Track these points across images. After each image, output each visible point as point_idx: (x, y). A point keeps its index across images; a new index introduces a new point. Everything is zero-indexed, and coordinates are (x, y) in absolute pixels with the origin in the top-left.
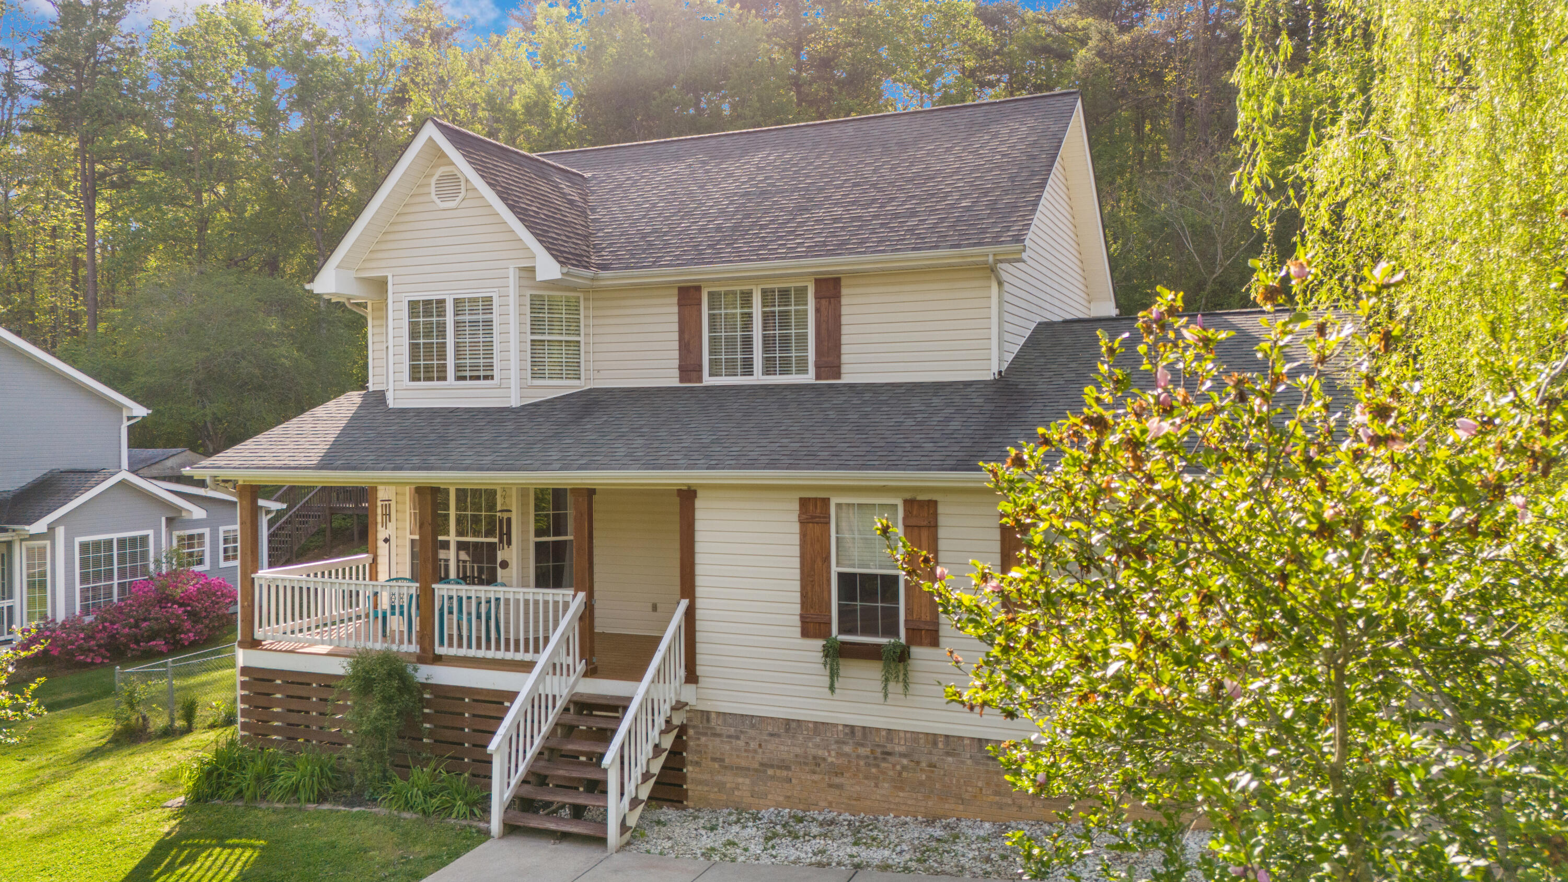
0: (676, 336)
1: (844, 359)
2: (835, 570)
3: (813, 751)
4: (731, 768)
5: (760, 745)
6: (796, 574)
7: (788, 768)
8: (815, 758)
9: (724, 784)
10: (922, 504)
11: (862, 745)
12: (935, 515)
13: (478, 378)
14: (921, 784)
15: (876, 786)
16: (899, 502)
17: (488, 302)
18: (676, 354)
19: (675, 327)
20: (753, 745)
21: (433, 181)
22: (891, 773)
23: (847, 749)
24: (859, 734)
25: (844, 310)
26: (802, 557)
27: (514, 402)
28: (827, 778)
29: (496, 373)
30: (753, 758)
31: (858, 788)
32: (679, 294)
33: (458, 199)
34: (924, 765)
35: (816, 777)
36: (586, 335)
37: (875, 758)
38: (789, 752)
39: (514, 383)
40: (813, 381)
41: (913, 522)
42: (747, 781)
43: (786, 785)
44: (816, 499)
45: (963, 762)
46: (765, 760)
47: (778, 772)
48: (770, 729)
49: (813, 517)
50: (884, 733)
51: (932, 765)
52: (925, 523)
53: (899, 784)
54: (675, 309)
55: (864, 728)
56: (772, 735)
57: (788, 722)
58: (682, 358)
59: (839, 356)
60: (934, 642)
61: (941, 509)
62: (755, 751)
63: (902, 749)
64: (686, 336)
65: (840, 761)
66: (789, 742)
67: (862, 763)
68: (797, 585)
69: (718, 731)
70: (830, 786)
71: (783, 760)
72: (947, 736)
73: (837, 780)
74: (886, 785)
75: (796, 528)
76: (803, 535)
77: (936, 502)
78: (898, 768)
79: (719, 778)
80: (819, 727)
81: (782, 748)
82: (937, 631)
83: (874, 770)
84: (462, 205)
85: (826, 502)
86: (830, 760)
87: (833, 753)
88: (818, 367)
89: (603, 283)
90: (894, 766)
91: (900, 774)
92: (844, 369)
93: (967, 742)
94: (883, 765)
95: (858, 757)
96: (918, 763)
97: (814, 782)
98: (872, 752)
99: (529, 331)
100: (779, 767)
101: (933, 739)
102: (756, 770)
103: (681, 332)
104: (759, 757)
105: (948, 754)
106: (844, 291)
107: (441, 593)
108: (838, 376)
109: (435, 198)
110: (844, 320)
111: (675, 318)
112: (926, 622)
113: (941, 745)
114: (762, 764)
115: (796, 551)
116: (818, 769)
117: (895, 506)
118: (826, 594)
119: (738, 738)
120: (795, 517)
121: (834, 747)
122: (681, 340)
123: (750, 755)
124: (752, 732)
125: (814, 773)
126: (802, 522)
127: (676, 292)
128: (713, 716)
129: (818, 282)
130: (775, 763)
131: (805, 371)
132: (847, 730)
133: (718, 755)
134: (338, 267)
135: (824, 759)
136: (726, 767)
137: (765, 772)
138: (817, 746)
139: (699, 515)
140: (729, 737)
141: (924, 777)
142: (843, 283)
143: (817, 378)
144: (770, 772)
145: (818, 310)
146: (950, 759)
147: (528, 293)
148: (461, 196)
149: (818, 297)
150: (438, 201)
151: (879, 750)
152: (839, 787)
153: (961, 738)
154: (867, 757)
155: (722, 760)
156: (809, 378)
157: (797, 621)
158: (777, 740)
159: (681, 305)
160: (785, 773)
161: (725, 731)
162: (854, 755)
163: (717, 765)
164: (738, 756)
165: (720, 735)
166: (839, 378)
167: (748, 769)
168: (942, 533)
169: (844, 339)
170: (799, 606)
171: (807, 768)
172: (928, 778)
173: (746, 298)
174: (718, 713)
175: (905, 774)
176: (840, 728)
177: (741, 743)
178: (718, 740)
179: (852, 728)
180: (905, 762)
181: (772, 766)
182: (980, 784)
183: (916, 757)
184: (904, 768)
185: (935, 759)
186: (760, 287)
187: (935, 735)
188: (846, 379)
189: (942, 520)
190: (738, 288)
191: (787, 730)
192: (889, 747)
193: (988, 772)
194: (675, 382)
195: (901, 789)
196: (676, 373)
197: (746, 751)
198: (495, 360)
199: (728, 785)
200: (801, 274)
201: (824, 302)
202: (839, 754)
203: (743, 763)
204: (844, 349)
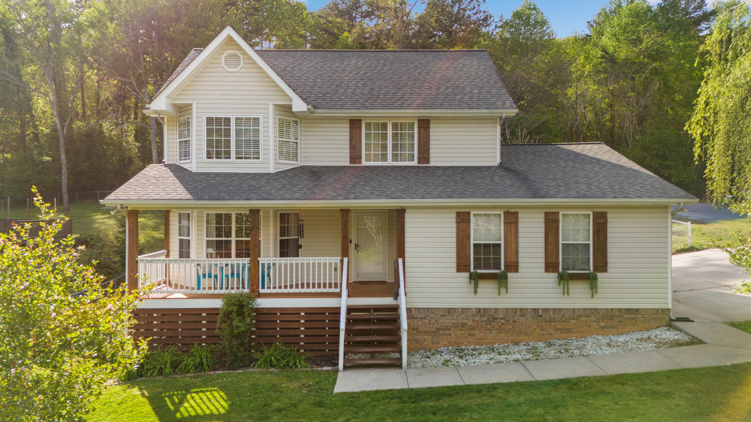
0: (348, 142)
1: (431, 155)
2: (472, 242)
3: (461, 321)
4: (422, 332)
5: (436, 321)
6: (455, 245)
7: (449, 329)
8: (462, 324)
9: (419, 339)
10: (512, 213)
11: (484, 316)
12: (517, 218)
13: (249, 158)
14: (510, 329)
15: (490, 333)
16: (502, 213)
17: (256, 120)
18: (348, 151)
19: (348, 138)
20: (433, 321)
21: (223, 57)
22: (497, 327)
23: (477, 318)
24: (482, 312)
25: (431, 134)
26: (458, 237)
27: (272, 170)
28: (467, 332)
29: (261, 156)
30: (433, 327)
31: (482, 335)
32: (350, 123)
33: (239, 68)
34: (511, 322)
35: (462, 332)
36: (301, 140)
37: (489, 321)
38: (450, 322)
39: (272, 161)
40: (417, 165)
41: (508, 221)
42: (430, 337)
43: (449, 337)
44: (464, 212)
45: (527, 319)
46: (439, 327)
47: (445, 332)
48: (441, 313)
49: (463, 220)
50: (494, 310)
51: (514, 321)
52: (514, 221)
53: (500, 330)
54: (348, 130)
55: (485, 309)
56: (442, 316)
57: (449, 309)
58: (351, 153)
59: (429, 154)
60: (516, 271)
61: (520, 215)
62: (434, 324)
63: (502, 316)
64: (354, 142)
65: (474, 324)
66: (450, 318)
67: (484, 324)
68: (455, 250)
69: (415, 316)
70: (469, 335)
71: (447, 326)
72: (521, 309)
73: (472, 332)
74: (494, 332)
75: (455, 225)
76: (458, 228)
77: (517, 213)
78: (500, 324)
79: (417, 337)
80: (464, 310)
81: (447, 321)
82: (518, 266)
83: (489, 326)
84: (241, 71)
85: (469, 213)
86: (469, 324)
87: (470, 321)
88: (419, 158)
89: (316, 115)
90: (498, 323)
91: (500, 327)
92: (431, 159)
93: (529, 310)
94: (493, 324)
95: (482, 321)
96: (508, 321)
97: (462, 334)
98: (488, 318)
99: (278, 136)
100: (446, 330)
101: (515, 310)
102: (434, 332)
103: (351, 140)
104: (435, 326)
105: (521, 316)
106: (431, 125)
107: (263, 262)
108: (428, 162)
109: (224, 66)
110: (431, 138)
111: (348, 134)
112: (513, 262)
113: (518, 313)
114: (437, 329)
115: (455, 235)
116: (463, 328)
117: (500, 215)
118: (468, 253)
119: (425, 318)
120: (454, 220)
121: (471, 318)
122: (351, 144)
123: (431, 326)
124: (432, 316)
125: (462, 330)
126: (457, 222)
127: (348, 121)
128: (413, 310)
129: (419, 121)
130: (444, 328)
131: (413, 160)
132: (477, 311)
133: (416, 327)
134: (167, 97)
135: (466, 324)
136: (419, 332)
137: (439, 332)
138: (463, 319)
139: (407, 220)
140: (421, 318)
141: (511, 327)
142: (431, 121)
143: (419, 163)
144: (441, 332)
145: (419, 133)
146: (522, 318)
147: (278, 117)
148: (240, 66)
149: (419, 128)
150: (226, 68)
151: (491, 318)
152: (473, 335)
153: (527, 309)
154: (486, 321)
155: (418, 329)
156: (415, 163)
157: (455, 265)
158: (444, 318)
159: (351, 128)
160: (448, 332)
161: (419, 316)
162: (480, 321)
163: (415, 332)
164: (425, 327)
165: (417, 318)
166: (429, 163)
167: (430, 332)
168: (520, 225)
169: (431, 146)
170: (455, 259)
171: (458, 329)
172: (513, 327)
173: (384, 126)
174: (416, 309)
175: (502, 327)
176: (474, 310)
177: (427, 321)
178: (415, 320)
179: (479, 309)
180: (503, 321)
181: (442, 329)
182: (535, 327)
183: (507, 319)
184: (502, 324)
185: (515, 319)
186: (391, 122)
187: (516, 309)
188: (432, 164)
189: (520, 220)
190: (380, 121)
191: (449, 313)
192: (496, 316)
193: (538, 322)
194: (348, 164)
195: (501, 333)
196: (348, 159)
197: (429, 324)
198: (260, 150)
199: (421, 340)
200: (412, 117)
201: (422, 129)
202: (473, 321)
203: (428, 329)
204: (431, 151)
